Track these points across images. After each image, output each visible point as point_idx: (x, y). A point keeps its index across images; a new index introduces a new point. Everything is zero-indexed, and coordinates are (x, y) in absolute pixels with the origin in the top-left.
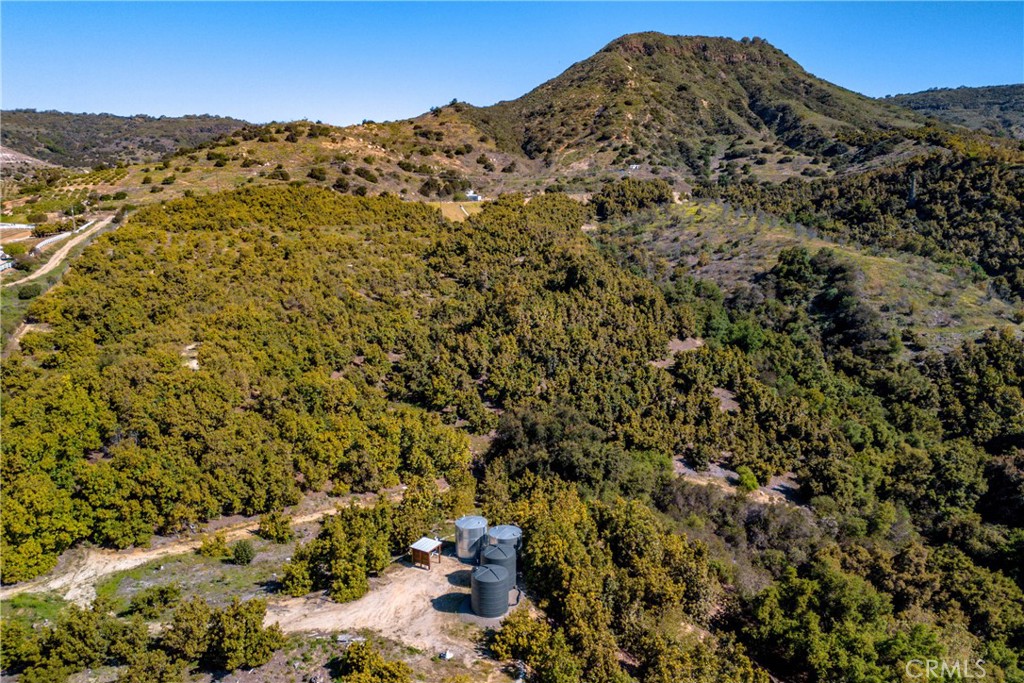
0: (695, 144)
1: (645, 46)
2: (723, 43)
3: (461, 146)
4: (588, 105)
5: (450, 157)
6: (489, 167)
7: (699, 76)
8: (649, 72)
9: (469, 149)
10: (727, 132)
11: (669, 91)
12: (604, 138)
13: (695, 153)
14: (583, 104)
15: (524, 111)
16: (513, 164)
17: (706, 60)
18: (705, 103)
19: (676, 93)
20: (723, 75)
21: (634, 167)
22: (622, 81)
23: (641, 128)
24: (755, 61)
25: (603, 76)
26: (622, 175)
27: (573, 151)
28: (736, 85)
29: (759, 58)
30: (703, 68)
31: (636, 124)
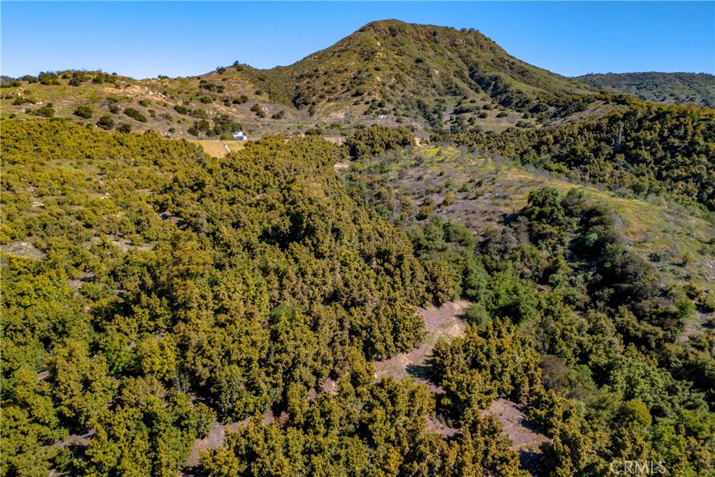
0: (430, 102)
1: (390, 29)
2: (447, 30)
3: (238, 97)
4: (346, 70)
5: (227, 105)
6: (260, 114)
7: (431, 53)
8: (394, 48)
9: (244, 99)
10: (455, 94)
11: (409, 63)
12: (357, 94)
13: (430, 109)
14: (342, 69)
15: (296, 74)
16: (281, 114)
17: (436, 42)
18: (437, 72)
19: (415, 64)
20: (449, 53)
21: (382, 117)
22: (373, 53)
23: (388, 88)
24: (472, 45)
25: (358, 49)
26: (372, 123)
27: (332, 104)
28: (459, 61)
29: (475, 43)
30: (434, 48)
31: (384, 85)
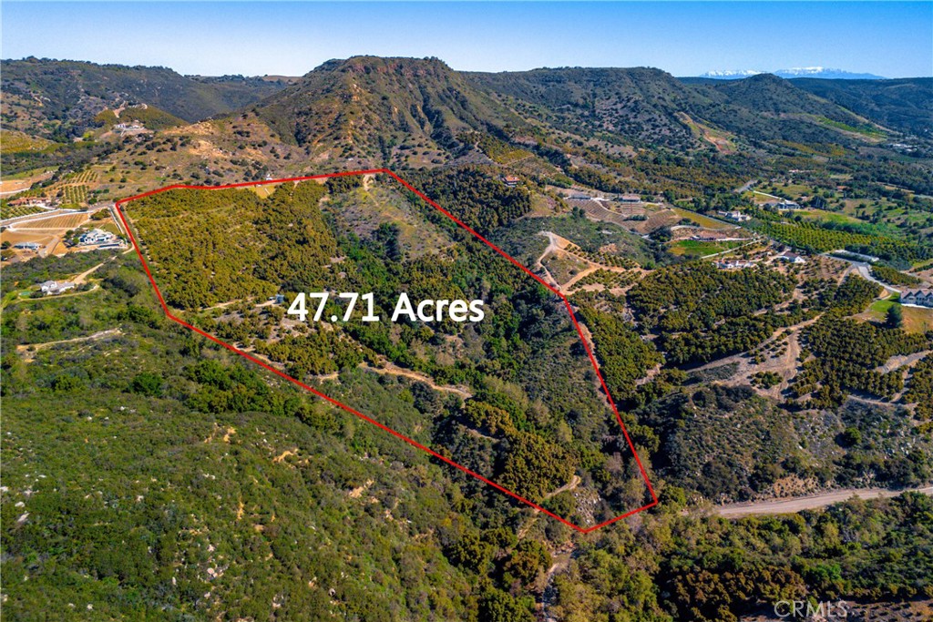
0: (387, 138)
1: (365, 68)
2: (412, 60)
3: (260, 142)
4: (331, 112)
5: (255, 149)
6: (277, 156)
7: (396, 87)
8: (367, 86)
9: (265, 143)
10: (405, 131)
11: (378, 100)
12: (336, 138)
13: (386, 144)
14: (328, 111)
15: (296, 110)
16: (289, 154)
17: (402, 75)
18: (396, 109)
19: (381, 101)
20: (410, 85)
21: (350, 159)
22: (350, 96)
23: (358, 130)
24: (430, 74)
25: (340, 91)
26: (343, 165)
27: (321, 144)
28: (417, 93)
29: (433, 73)
30: (399, 81)
31: (355, 127)
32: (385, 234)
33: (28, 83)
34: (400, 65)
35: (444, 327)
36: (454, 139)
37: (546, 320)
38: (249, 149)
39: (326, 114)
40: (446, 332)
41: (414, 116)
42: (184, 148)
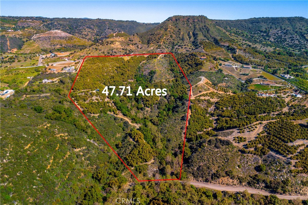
0: (176, 43)
1: (176, 19)
5: (133, 45)
6: (138, 48)
7: (185, 25)
8: (175, 25)
9: (136, 44)
11: (177, 29)
12: (158, 43)
13: (174, 45)
16: (142, 47)
17: (189, 21)
18: (182, 33)
20: (191, 25)
21: (159, 49)
22: (167, 29)
23: (166, 40)
24: (199, 21)
25: (164, 27)
26: (155, 51)
27: (153, 44)
28: (193, 28)
29: (200, 20)
30: (187, 24)
31: (165, 39)
32: (151, 73)
33: (94, 26)
34: (188, 18)
35: (146, 105)
36: (198, 43)
37: (181, 107)
38: (131, 46)
39: (158, 34)
40: (147, 107)
41: (188, 35)
42: (110, 45)
